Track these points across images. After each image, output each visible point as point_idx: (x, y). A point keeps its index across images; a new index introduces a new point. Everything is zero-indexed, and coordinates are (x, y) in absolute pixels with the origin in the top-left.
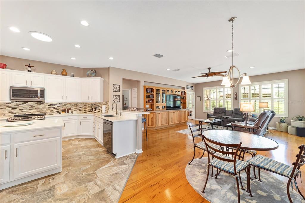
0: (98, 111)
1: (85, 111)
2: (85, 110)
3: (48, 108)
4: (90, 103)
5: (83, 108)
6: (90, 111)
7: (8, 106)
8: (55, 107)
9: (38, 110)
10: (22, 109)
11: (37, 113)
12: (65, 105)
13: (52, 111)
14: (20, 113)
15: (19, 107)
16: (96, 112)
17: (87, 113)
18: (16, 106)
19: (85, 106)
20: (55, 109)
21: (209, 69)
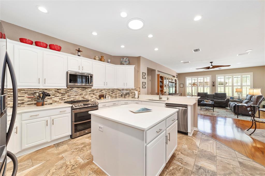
0: (128, 97)
1: (115, 97)
2: (115, 95)
3: (89, 94)
4: (121, 89)
5: (114, 93)
6: (120, 96)
7: (59, 92)
8: (94, 93)
9: (82, 96)
10: (70, 95)
11: (81, 99)
12: (101, 90)
13: (92, 97)
14: (68, 99)
15: (68, 93)
16: (126, 97)
17: (118, 98)
18: (65, 92)
19: (115, 92)
20: (94, 95)
21: (211, 63)
